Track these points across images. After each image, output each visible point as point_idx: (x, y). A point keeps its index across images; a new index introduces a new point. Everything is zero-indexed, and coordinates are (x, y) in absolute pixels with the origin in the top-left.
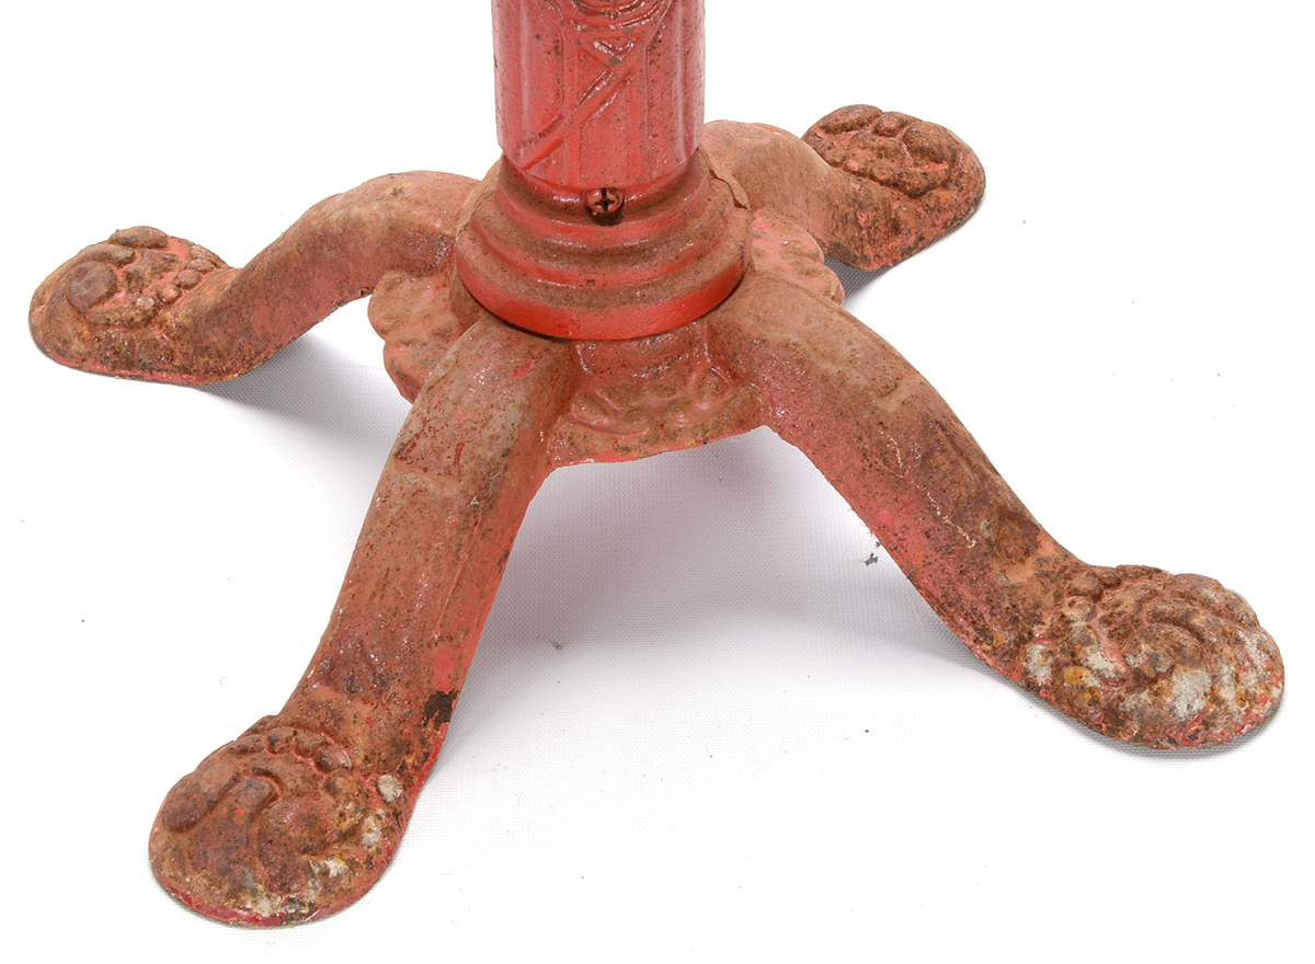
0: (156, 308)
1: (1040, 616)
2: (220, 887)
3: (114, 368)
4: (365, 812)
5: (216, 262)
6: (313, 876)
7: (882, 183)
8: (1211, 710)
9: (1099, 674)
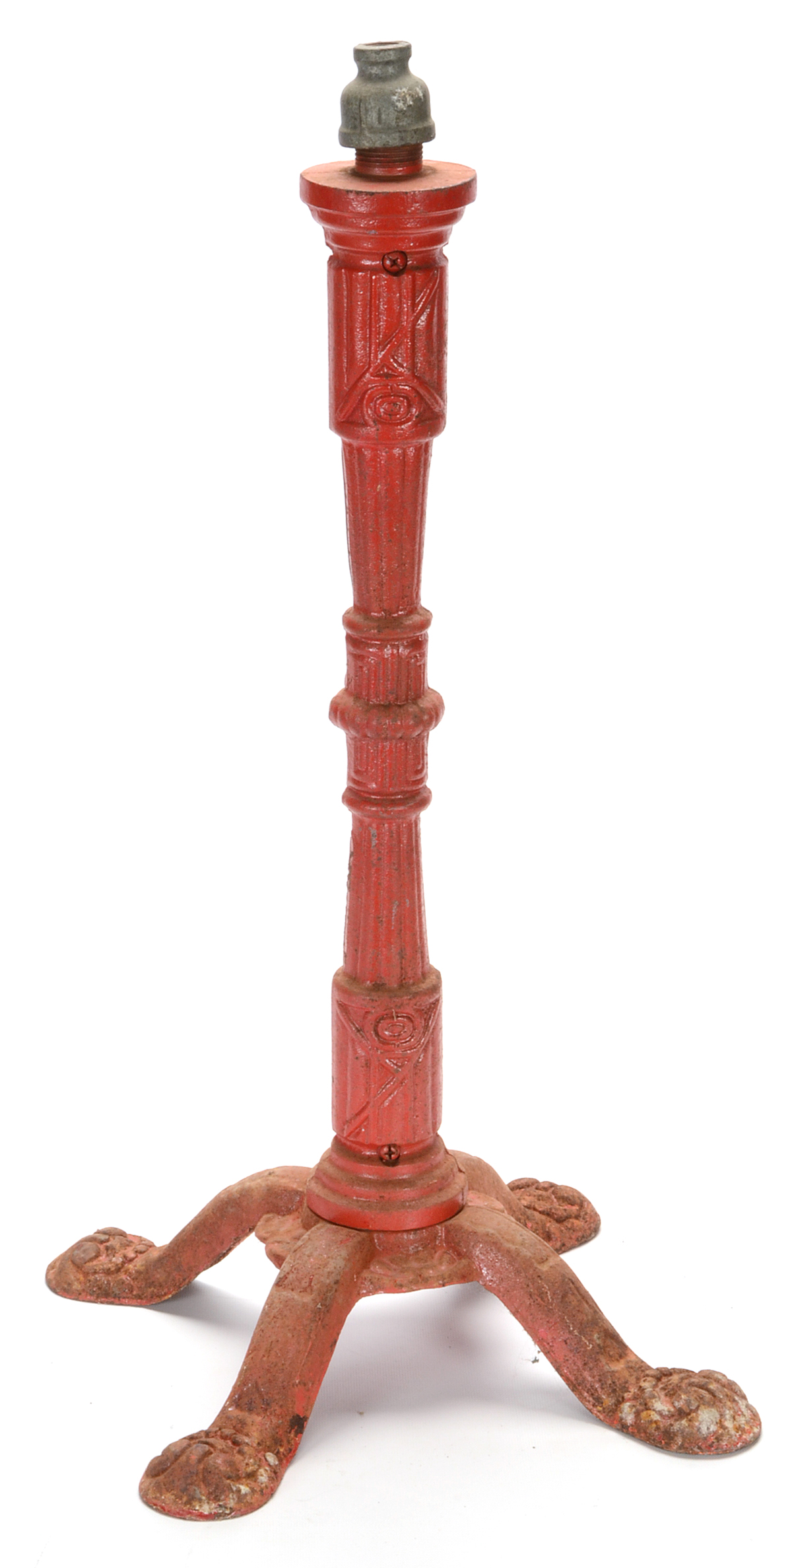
0: (123, 1263)
1: (628, 1388)
2: (181, 1499)
3: (98, 1297)
4: (260, 1466)
5: (151, 1246)
6: (233, 1492)
7: (540, 1212)
8: (720, 1432)
9: (660, 1413)
